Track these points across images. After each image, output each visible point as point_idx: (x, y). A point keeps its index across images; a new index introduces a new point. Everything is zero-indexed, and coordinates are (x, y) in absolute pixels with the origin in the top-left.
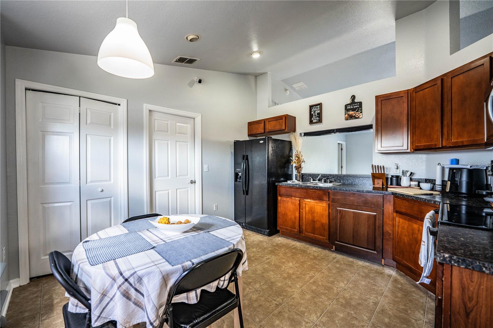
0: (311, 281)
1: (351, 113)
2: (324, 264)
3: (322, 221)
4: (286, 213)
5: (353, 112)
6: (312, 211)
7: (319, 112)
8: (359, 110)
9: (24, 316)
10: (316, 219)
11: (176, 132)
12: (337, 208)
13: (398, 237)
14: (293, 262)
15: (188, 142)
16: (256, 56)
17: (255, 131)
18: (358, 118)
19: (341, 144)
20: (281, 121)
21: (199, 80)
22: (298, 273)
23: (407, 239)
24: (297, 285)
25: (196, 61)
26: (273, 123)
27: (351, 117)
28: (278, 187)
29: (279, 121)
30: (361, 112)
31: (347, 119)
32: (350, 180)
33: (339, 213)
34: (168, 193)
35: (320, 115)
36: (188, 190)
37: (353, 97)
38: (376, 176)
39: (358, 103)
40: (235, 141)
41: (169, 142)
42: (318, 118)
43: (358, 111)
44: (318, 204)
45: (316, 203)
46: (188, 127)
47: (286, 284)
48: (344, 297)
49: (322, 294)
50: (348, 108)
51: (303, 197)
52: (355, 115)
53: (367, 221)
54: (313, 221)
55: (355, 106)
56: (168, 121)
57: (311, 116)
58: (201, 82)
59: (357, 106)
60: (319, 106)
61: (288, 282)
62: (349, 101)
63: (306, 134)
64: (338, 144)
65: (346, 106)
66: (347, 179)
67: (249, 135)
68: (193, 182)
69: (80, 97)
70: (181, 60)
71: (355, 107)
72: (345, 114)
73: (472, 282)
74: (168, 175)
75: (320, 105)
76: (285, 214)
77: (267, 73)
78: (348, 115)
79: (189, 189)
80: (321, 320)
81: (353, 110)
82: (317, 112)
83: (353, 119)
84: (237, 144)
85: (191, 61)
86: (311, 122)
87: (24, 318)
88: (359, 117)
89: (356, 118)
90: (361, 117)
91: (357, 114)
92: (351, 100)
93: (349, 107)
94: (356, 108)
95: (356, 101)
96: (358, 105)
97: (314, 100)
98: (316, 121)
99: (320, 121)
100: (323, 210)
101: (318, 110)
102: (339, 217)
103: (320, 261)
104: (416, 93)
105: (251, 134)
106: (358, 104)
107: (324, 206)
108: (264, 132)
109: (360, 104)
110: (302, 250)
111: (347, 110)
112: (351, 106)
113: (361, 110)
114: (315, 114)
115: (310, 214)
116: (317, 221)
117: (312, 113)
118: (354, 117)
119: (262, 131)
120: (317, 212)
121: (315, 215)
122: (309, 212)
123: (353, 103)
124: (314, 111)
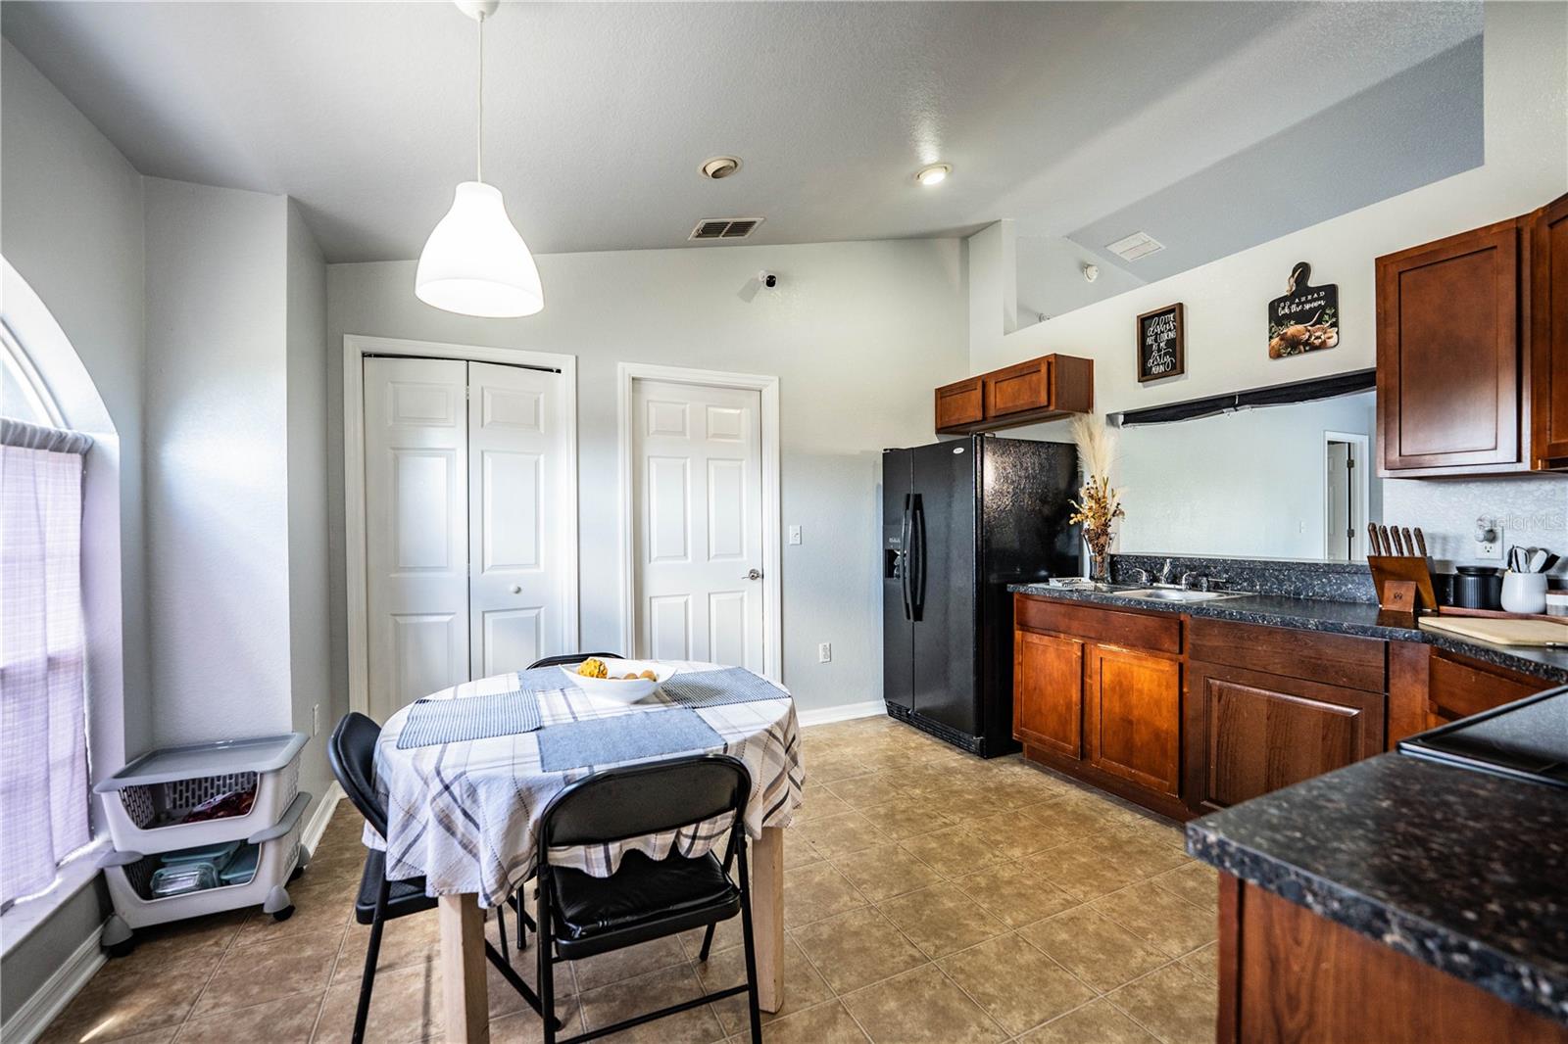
0: (1062, 915)
1: (1293, 329)
2: (1140, 872)
3: (1157, 723)
4: (1041, 690)
5: (1300, 327)
6: (1122, 687)
7: (1172, 335)
8: (1327, 317)
9: (342, 857)
10: (1136, 712)
11: (707, 433)
12: (1211, 681)
14: (1026, 846)
15: (742, 460)
16: (933, 179)
17: (956, 416)
18: (1323, 346)
19: (1349, 444)
20: (1035, 377)
21: (770, 277)
22: (1028, 883)
24: (1007, 917)
25: (756, 225)
26: (1009, 387)
27: (1294, 346)
28: (1016, 597)
29: (1028, 377)
30: (1335, 325)
31: (1276, 355)
32: (1290, 580)
33: (1215, 700)
34: (686, 603)
35: (1176, 347)
36: (742, 599)
37: (1302, 271)
38: (1387, 566)
39: (1319, 289)
40: (885, 450)
41: (689, 460)
42: (1168, 359)
43: (1319, 322)
44: (1144, 663)
45: (1136, 658)
46: (740, 415)
47: (970, 907)
48: (1159, 987)
49: (1082, 960)
50: (1281, 313)
51: (1093, 635)
52: (1310, 337)
53: (1320, 737)
54: (1127, 722)
55: (1310, 302)
56: (686, 404)
57: (1144, 352)
58: (774, 282)
59: (1316, 304)
60: (1172, 315)
61: (979, 902)
62: (1284, 288)
63: (1133, 417)
64: (1329, 443)
65: (1273, 306)
66: (1277, 578)
67: (939, 431)
68: (754, 575)
69: (468, 361)
70: (711, 230)
71: (1307, 307)
72: (1271, 338)
73: (1298, 943)
74: (685, 555)
75: (1177, 310)
76: (1035, 689)
77: (1000, 221)
78: (1281, 339)
79: (745, 593)
80: (1034, 1035)
81: (1302, 318)
82: (1165, 337)
83: (1300, 352)
84: (893, 460)
85: (740, 228)
86: (1145, 374)
87: (341, 861)
88: (1324, 342)
89: (1314, 348)
90: (1332, 342)
91: (1317, 334)
92: (1292, 280)
93: (1283, 308)
94: (1313, 311)
95: (1312, 283)
96: (1319, 299)
97: (1154, 297)
98: (1162, 369)
99: (1177, 368)
100: (1159, 685)
101: (1170, 330)
102: (1215, 714)
103: (1130, 858)
104: (1551, 226)
105: (945, 425)
106: (1322, 294)
107: (1162, 671)
108: (984, 418)
109: (1331, 292)
110: (1080, 815)
111: (1276, 319)
112: (1294, 306)
113: (1335, 315)
114: (1159, 345)
115: (1116, 697)
116: (1139, 721)
117: (1149, 340)
118: (1307, 344)
119: (978, 413)
120: (1140, 691)
121: (1133, 699)
122: (1113, 689)
123: (1301, 291)
124: (1156, 333)
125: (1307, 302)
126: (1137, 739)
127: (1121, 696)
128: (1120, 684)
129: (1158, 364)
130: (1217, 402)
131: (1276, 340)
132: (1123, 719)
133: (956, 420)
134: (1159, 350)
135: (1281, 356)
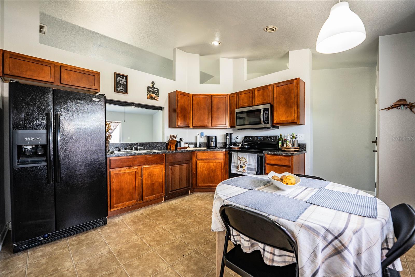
3: (159, 181)
5: (153, 94)
7: (125, 83)
12: (170, 166)
13: (201, 173)
18: (156, 100)
23: (207, 172)
26: (75, 75)
27: (152, 98)
30: (158, 97)
32: (152, 146)
35: (126, 86)
37: (153, 83)
39: (156, 89)
42: (123, 89)
43: (156, 95)
44: (157, 167)
45: (155, 167)
55: (155, 90)
57: (116, 84)
59: (156, 91)
60: (125, 77)
62: (150, 85)
65: (148, 88)
66: (149, 146)
71: (154, 91)
72: (148, 94)
75: (127, 77)
76: (120, 189)
81: (154, 93)
82: (122, 82)
83: (153, 100)
86: (116, 91)
88: (157, 99)
89: (155, 100)
91: (156, 97)
93: (150, 89)
96: (156, 90)
98: (121, 91)
99: (126, 92)
100: (160, 171)
101: (124, 81)
108: (55, 82)
109: (158, 90)
111: (149, 91)
112: (152, 90)
113: (158, 95)
114: (120, 84)
115: (149, 179)
116: (155, 182)
117: (118, 81)
118: (154, 98)
119: (50, 78)
120: (155, 175)
121: (154, 177)
122: (148, 177)
123: (153, 87)
124: (120, 80)
125: (154, 90)
126: (155, 187)
127: (151, 178)
128: (150, 175)
129: (120, 89)
130: (130, 104)
131: (148, 95)
132: (151, 184)
133: (28, 75)
134: (121, 85)
135: (149, 99)
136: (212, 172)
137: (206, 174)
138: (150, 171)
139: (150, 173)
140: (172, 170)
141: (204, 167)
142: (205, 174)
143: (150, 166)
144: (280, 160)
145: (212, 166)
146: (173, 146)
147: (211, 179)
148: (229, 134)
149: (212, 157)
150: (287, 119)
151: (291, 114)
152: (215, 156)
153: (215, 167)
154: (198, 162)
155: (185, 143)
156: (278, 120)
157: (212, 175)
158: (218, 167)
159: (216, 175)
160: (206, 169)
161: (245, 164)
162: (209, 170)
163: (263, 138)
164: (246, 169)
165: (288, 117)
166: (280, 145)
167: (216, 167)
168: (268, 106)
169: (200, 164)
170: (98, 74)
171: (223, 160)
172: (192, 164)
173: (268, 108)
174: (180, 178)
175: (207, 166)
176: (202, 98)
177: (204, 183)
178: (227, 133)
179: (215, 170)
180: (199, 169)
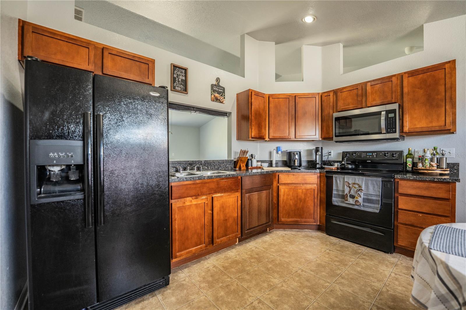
1: (216, 95)
5: (218, 95)
7: (184, 78)
10: (228, 215)
13: (284, 203)
18: (222, 102)
20: (143, 65)
23: (292, 202)
27: (217, 100)
30: (224, 98)
35: (185, 83)
37: (218, 80)
38: (242, 159)
39: (222, 87)
42: (181, 86)
43: (222, 96)
45: (228, 195)
52: (220, 99)
53: (266, 199)
57: (173, 79)
59: (221, 91)
60: (184, 71)
62: (215, 82)
65: (212, 86)
71: (220, 90)
72: (212, 95)
75: (186, 70)
76: (185, 229)
81: (219, 93)
82: (181, 77)
83: (218, 102)
86: (173, 88)
88: (222, 101)
90: (224, 102)
91: (222, 99)
93: (215, 87)
95: (220, 84)
98: (179, 89)
101: (183, 76)
104: (273, 99)
106: (222, 89)
109: (224, 89)
111: (213, 90)
112: (217, 88)
113: (224, 96)
114: (178, 79)
116: (229, 217)
117: (175, 76)
118: (219, 100)
119: (88, 65)
120: (229, 206)
121: (227, 211)
122: (220, 211)
123: (218, 85)
124: (178, 74)
125: (219, 89)
126: (229, 225)
127: (223, 212)
128: (223, 207)
129: (178, 87)
130: (189, 108)
131: (213, 96)
132: (224, 220)
133: (58, 60)
134: (179, 81)
135: (214, 101)
136: (301, 202)
137: (292, 204)
138: (222, 202)
139: (222, 204)
140: (249, 199)
141: (288, 195)
142: (290, 205)
143: (222, 194)
144: (427, 189)
145: (301, 194)
146: (243, 165)
147: (299, 212)
148: (320, 148)
149: (300, 181)
150: (430, 125)
151: (438, 116)
152: (305, 180)
153: (304, 194)
154: (280, 187)
155: (258, 161)
156: (412, 127)
157: (301, 206)
158: (309, 195)
159: (306, 207)
160: (292, 198)
161: (358, 193)
162: (296, 199)
163: (376, 154)
164: (360, 200)
165: (431, 122)
166: (409, 165)
167: (306, 194)
168: (395, 106)
169: (282, 189)
170: (153, 61)
171: (315, 185)
172: (272, 190)
173: (396, 109)
174: (258, 211)
175: (293, 193)
176: (282, 99)
177: (288, 218)
178: (317, 148)
179: (305, 199)
180: (281, 198)
